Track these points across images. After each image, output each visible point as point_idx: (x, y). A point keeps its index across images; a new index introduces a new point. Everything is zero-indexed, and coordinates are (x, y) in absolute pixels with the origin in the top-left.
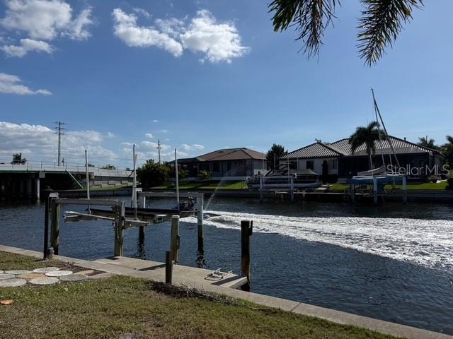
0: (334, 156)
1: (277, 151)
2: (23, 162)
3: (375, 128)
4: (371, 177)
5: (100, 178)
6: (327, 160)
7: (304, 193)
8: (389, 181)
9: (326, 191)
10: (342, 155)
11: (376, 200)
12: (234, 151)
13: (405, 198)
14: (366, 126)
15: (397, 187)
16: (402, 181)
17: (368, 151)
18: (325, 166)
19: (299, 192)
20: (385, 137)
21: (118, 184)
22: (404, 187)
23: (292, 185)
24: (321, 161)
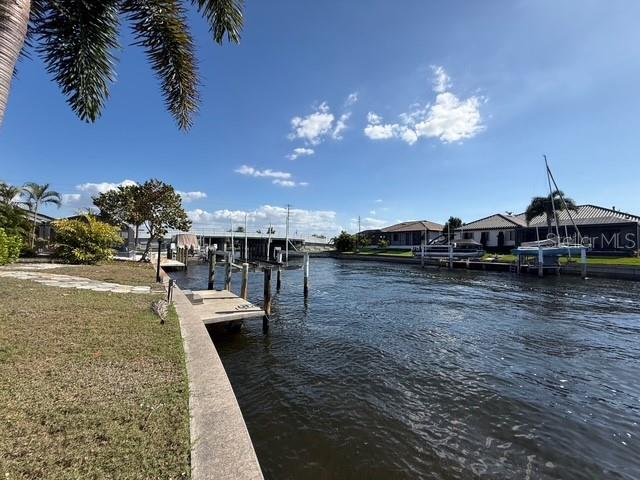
0: (511, 228)
1: (454, 223)
2: (273, 233)
3: (558, 197)
4: (537, 249)
5: (309, 244)
6: (504, 231)
7: (468, 262)
8: (564, 253)
9: (493, 261)
10: (520, 226)
11: (541, 272)
12: (414, 223)
13: (584, 273)
14: (545, 195)
15: (573, 259)
16: (580, 254)
17: (549, 221)
18: (501, 236)
19: (462, 261)
20: (571, 207)
21: (322, 249)
22: (583, 260)
23: (451, 254)
24: (497, 233)
